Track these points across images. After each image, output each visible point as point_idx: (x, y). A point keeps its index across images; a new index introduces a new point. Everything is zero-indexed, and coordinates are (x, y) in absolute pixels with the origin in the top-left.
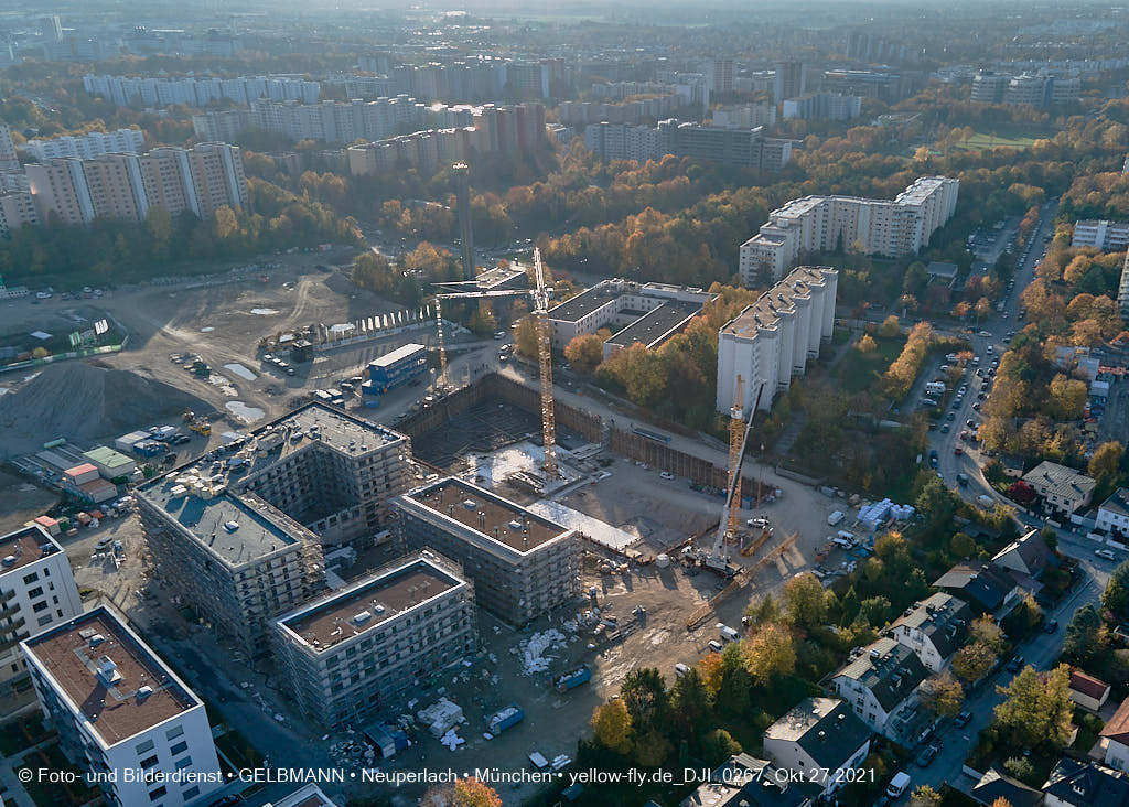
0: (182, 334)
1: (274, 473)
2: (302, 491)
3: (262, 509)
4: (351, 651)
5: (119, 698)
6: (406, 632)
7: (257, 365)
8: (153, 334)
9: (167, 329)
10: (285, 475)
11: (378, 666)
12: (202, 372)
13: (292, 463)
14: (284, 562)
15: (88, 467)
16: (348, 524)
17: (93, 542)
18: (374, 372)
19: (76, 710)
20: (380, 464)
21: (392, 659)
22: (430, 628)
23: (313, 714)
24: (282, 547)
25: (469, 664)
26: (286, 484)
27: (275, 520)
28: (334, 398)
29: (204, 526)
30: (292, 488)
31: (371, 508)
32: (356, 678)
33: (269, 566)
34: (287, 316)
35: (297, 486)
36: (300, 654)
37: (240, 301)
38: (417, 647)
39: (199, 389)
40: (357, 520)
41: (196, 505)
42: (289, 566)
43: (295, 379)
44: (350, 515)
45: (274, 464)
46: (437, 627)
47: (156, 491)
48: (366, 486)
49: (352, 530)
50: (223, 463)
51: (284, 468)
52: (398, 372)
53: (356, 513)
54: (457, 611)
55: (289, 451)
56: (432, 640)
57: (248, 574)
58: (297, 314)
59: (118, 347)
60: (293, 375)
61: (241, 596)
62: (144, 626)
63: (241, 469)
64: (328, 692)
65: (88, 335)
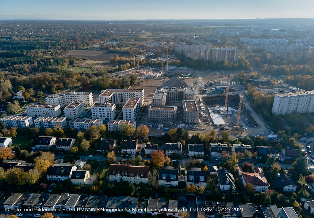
3: (165, 95)
5: (129, 105)
9: (200, 77)
11: (158, 116)
16: (180, 104)
20: (189, 96)
21: (160, 116)
26: (176, 95)
28: (206, 91)
29: (157, 94)
32: (154, 116)
35: (178, 96)
38: (165, 116)
41: (160, 92)
46: (168, 115)
48: (185, 99)
51: (178, 92)
52: (220, 90)
54: (172, 114)
57: (154, 100)
61: (153, 103)
63: (170, 91)
64: (150, 116)
65: (187, 75)
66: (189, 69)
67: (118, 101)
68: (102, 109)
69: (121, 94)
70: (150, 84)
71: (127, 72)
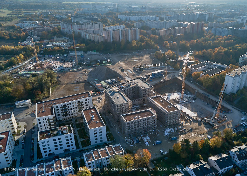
0: (121, 63)
1: (128, 89)
2: (133, 94)
3: (124, 95)
4: (132, 123)
5: (93, 122)
6: (143, 122)
7: (132, 70)
8: (117, 63)
9: (119, 62)
10: (130, 90)
11: (137, 127)
12: (123, 70)
13: (132, 88)
14: (125, 105)
15: (100, 84)
16: (139, 101)
17: (98, 97)
18: (153, 74)
19: (87, 122)
20: (147, 91)
21: (140, 126)
22: (148, 122)
23: (124, 133)
24: (125, 102)
25: (154, 131)
27: (126, 98)
28: (144, 78)
29: (114, 97)
30: (131, 93)
31: (144, 99)
32: (132, 128)
33: (122, 105)
34: (140, 62)
35: (132, 93)
36: (124, 121)
37: (133, 58)
38: (145, 125)
39: (122, 74)
40: (141, 101)
41: (113, 93)
42: (126, 106)
43: (138, 74)
44: (140, 100)
45: (128, 88)
46: (149, 122)
47: (108, 89)
48: (144, 95)
49: (140, 103)
50: (120, 86)
51: (130, 89)
52: (157, 75)
53: (141, 99)
54: (153, 120)
55: (132, 86)
56: (148, 125)
57: (118, 106)
58: (142, 62)
59: (110, 64)
60: (138, 73)
61: (117, 110)
62: (102, 112)
63: (122, 88)
64: (127, 129)
65: (106, 62)
66: (99, 53)
67: (61, 116)
68: (57, 139)
69: (65, 105)
70: (73, 80)
71: (25, 65)
